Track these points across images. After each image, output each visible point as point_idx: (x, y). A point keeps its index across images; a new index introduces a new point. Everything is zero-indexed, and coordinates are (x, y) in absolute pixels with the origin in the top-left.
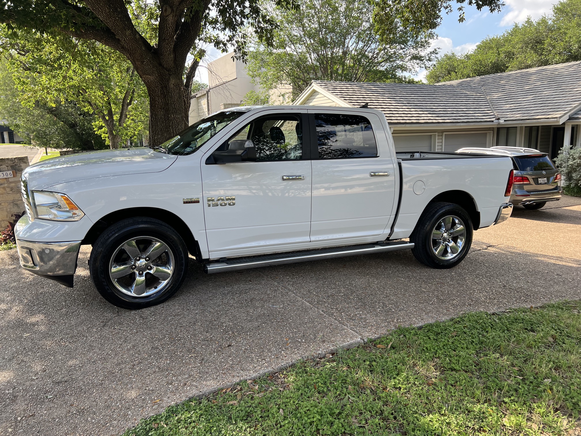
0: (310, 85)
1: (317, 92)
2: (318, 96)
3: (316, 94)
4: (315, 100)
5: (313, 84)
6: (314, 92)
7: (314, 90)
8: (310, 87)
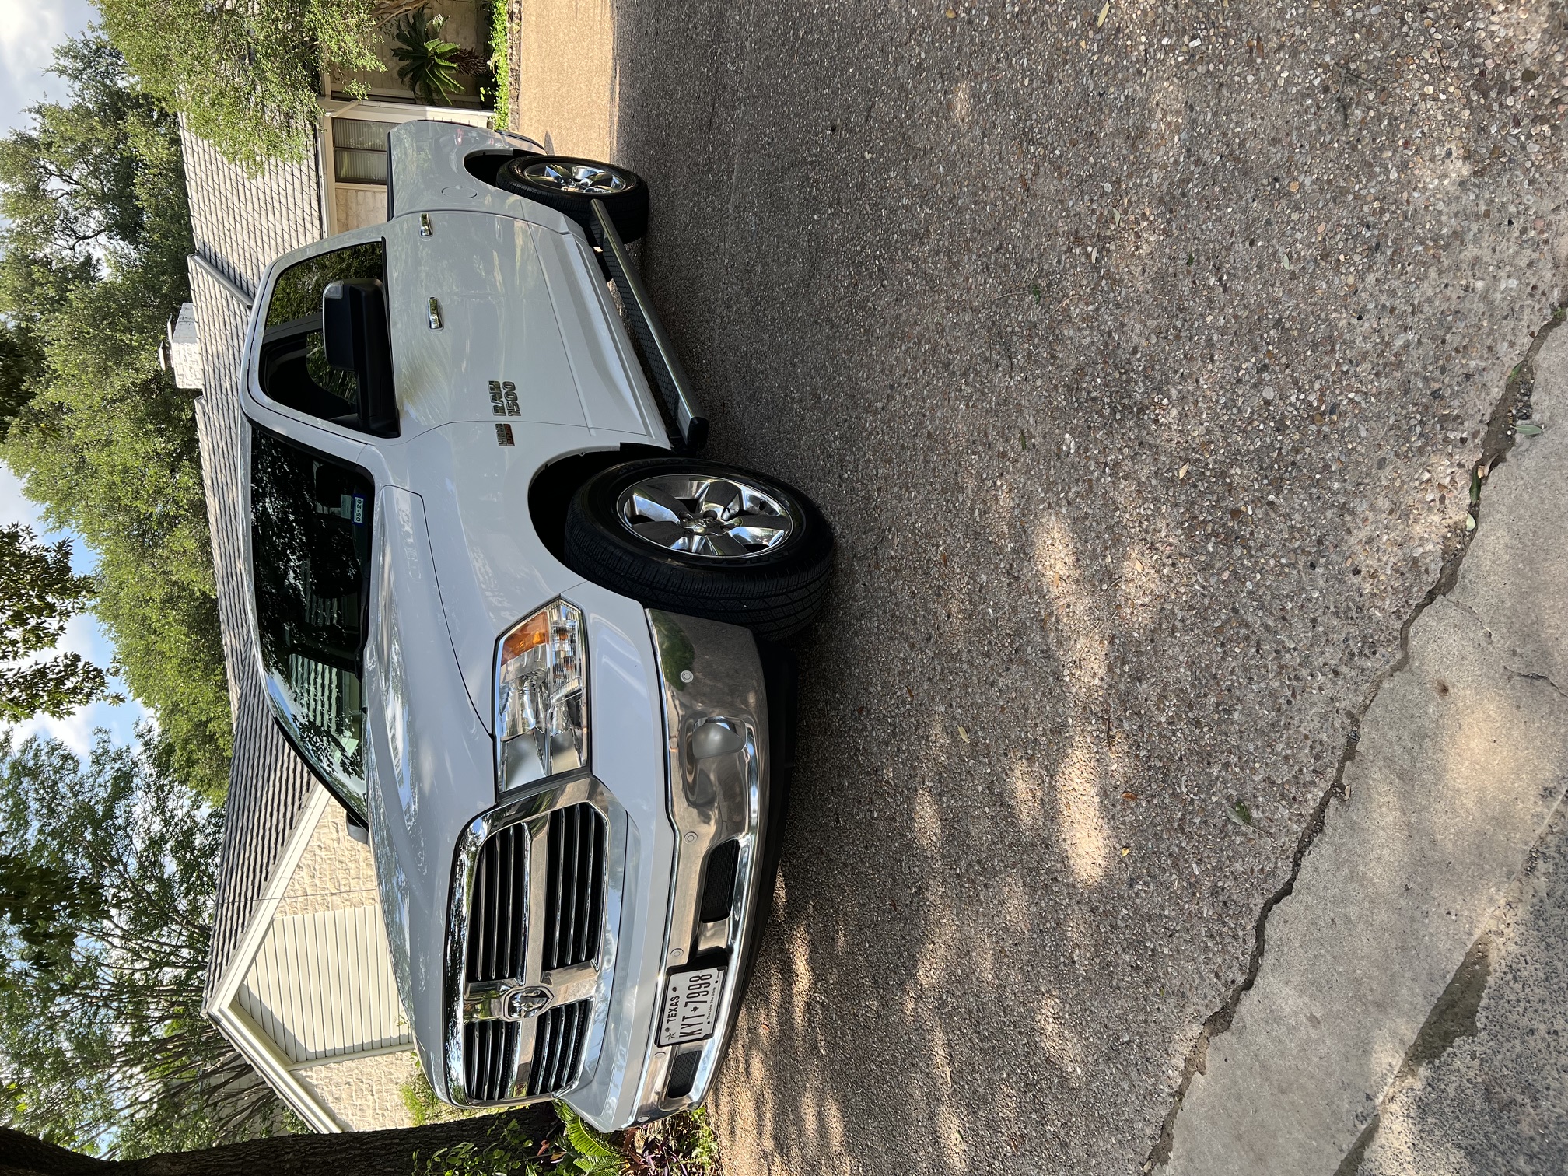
0: (217, 1022)
1: (238, 993)
2: (254, 991)
3: (244, 996)
4: (266, 1002)
5: (215, 1012)
6: (242, 1004)
7: (231, 1006)
8: (224, 1022)
